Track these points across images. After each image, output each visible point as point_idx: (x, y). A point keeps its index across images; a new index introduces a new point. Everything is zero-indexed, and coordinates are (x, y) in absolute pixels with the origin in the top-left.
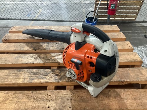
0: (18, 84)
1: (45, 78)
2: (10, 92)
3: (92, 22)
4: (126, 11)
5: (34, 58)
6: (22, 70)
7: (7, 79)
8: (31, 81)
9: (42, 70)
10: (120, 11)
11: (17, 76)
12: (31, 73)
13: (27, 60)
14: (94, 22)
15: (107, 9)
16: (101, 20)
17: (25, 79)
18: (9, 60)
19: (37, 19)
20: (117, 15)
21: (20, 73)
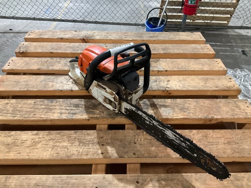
0: (51, 120)
1: (93, 112)
2: (40, 132)
3: (157, 27)
4: (213, 9)
6: (55, 101)
7: (33, 113)
8: (72, 116)
10: (203, 8)
11: (49, 109)
13: (62, 84)
14: (160, 26)
15: (183, 4)
17: (61, 113)
18: (31, 85)
20: (198, 15)
21: (53, 104)
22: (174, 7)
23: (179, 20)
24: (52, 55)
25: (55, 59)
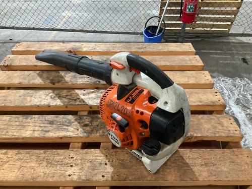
0: (23, 138)
1: (67, 129)
2: (9, 150)
3: (154, 35)
4: (213, 16)
5: (51, 97)
6: (30, 117)
7: (5, 131)
8: (44, 134)
9: (62, 116)
10: (202, 16)
11: (23, 126)
12: (45, 122)
13: (40, 99)
14: (158, 35)
15: (181, 12)
16: (170, 32)
17: (34, 131)
18: (10, 100)
19: (62, 28)
20: (198, 22)
21: (27, 121)
22: (172, 15)
23: (178, 28)
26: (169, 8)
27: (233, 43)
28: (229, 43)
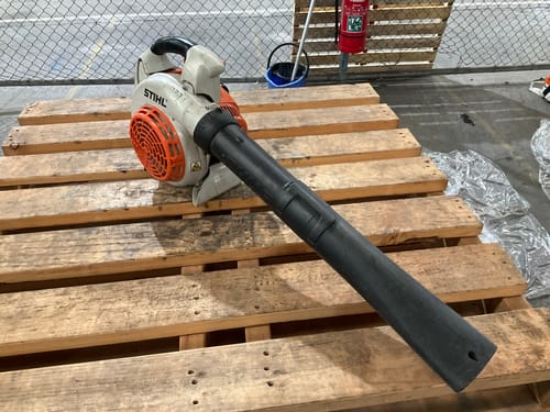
0: (91, 266)
2: (71, 288)
3: (288, 82)
4: (398, 37)
5: (127, 195)
6: (94, 230)
8: (131, 255)
10: (378, 38)
11: (84, 247)
12: (127, 235)
13: (105, 199)
14: (296, 80)
15: (336, 32)
17: (110, 252)
20: (370, 52)
21: (91, 237)
22: (320, 40)
23: (333, 66)
24: (78, 146)
25: (86, 153)
26: (312, 26)
27: (442, 87)
28: (434, 87)
